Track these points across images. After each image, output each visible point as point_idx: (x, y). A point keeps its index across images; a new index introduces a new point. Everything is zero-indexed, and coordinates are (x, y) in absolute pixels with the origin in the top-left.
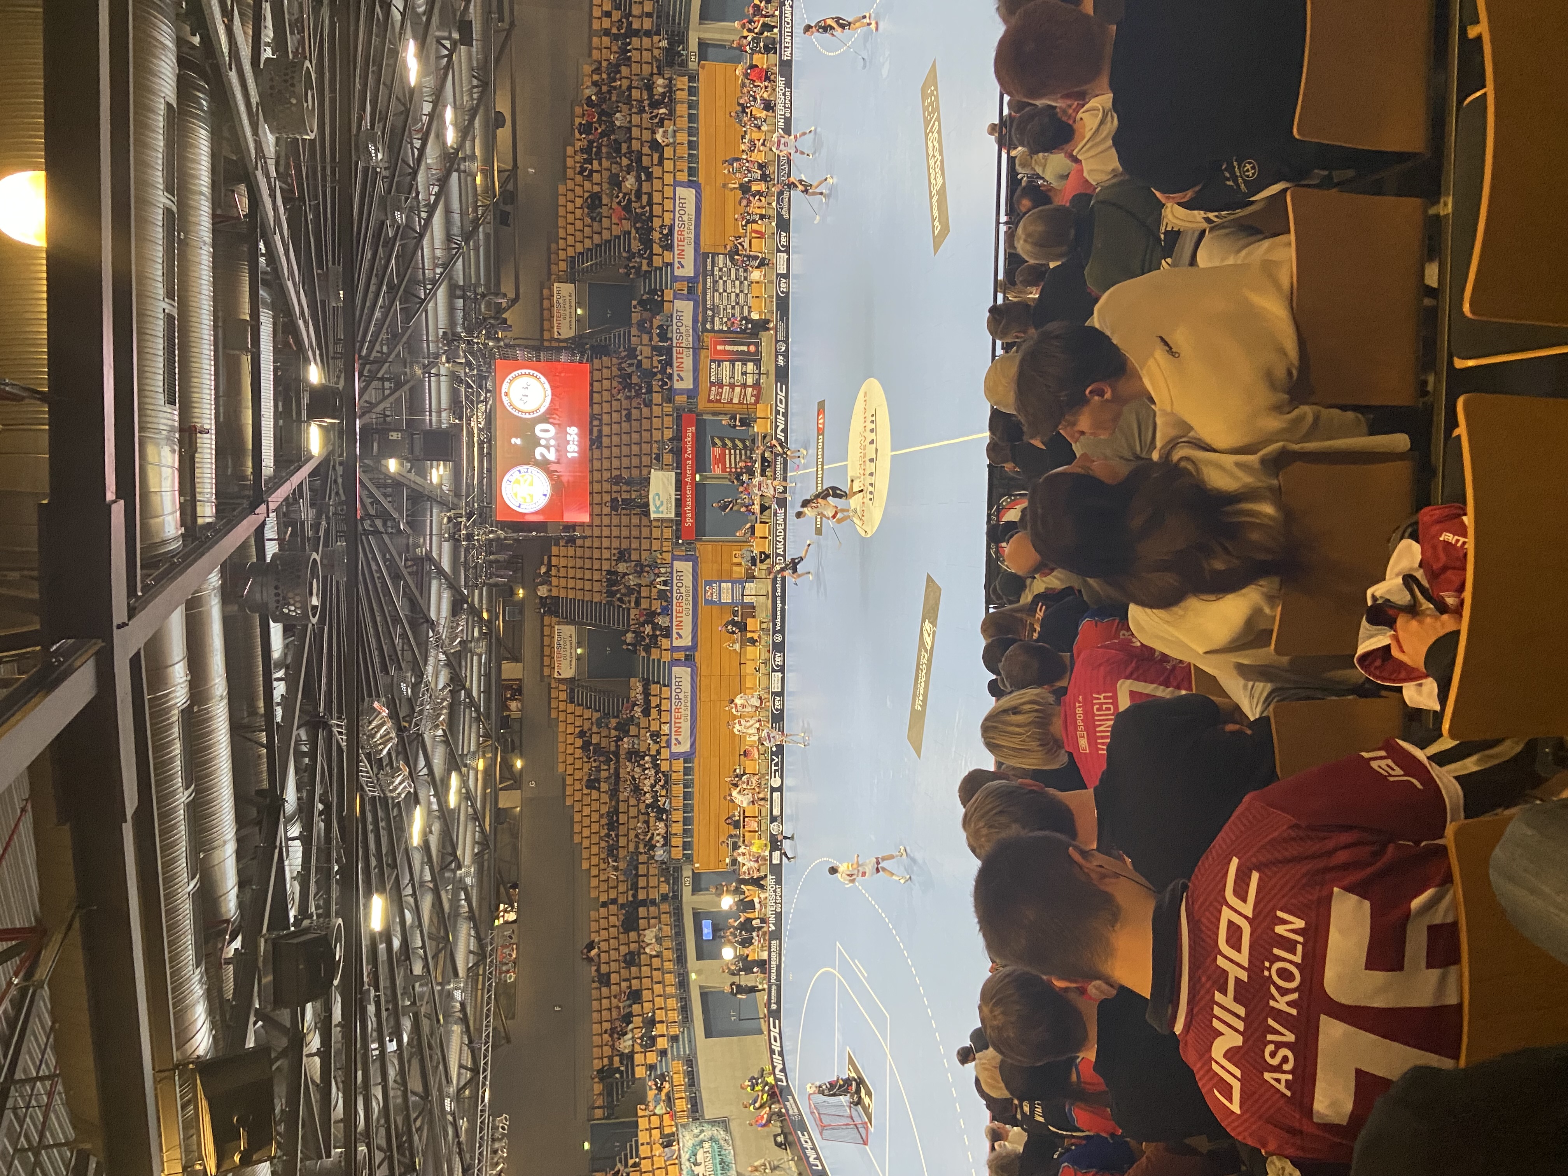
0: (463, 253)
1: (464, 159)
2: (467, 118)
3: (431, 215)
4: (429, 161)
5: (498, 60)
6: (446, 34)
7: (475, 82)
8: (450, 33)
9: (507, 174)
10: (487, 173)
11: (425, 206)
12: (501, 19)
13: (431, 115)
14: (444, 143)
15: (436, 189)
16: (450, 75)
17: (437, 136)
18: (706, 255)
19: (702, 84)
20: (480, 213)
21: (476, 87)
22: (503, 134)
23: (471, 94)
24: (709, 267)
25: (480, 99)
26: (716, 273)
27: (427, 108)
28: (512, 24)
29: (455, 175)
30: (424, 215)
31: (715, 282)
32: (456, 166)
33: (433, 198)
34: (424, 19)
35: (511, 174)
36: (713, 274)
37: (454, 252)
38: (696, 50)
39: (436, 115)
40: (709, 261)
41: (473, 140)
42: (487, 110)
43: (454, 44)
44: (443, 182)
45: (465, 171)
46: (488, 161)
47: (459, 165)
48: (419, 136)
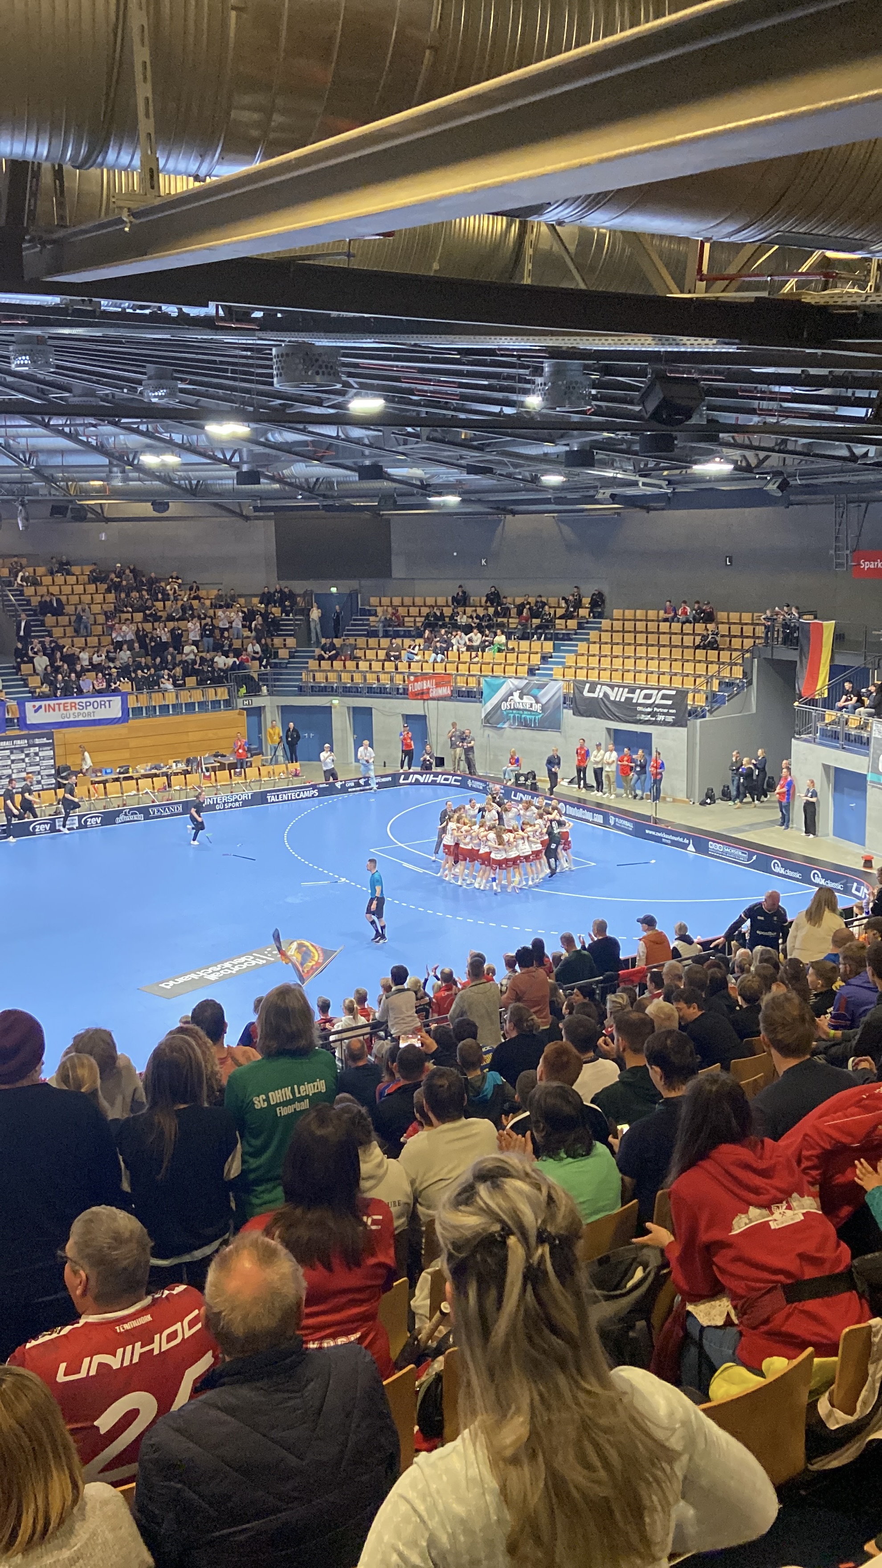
0: (20, 466)
1: (123, 472)
2: (163, 474)
3: (69, 436)
4: (122, 437)
5: (216, 505)
6: (245, 458)
7: (194, 482)
8: (245, 463)
9: (100, 511)
10: (100, 493)
11: (76, 431)
12: (256, 509)
13: (171, 442)
14: (143, 452)
15: (94, 443)
16: (209, 461)
17: (148, 446)
18: (50, 736)
19: (224, 715)
20: (62, 483)
21: (190, 483)
22: (146, 509)
23: (185, 479)
24: (37, 741)
25: (179, 486)
26: (33, 750)
27: (177, 438)
28: (247, 518)
29: (106, 461)
30: (67, 430)
31: (21, 749)
32: (115, 462)
33: (84, 439)
34: (262, 440)
35: (101, 517)
36: (30, 746)
37: (21, 456)
38: (254, 705)
39: (171, 446)
40: (45, 740)
41: (139, 480)
42: (168, 494)
43: (237, 466)
44: (100, 449)
45: (111, 472)
46: (116, 494)
47: (116, 466)
48: (150, 429)
